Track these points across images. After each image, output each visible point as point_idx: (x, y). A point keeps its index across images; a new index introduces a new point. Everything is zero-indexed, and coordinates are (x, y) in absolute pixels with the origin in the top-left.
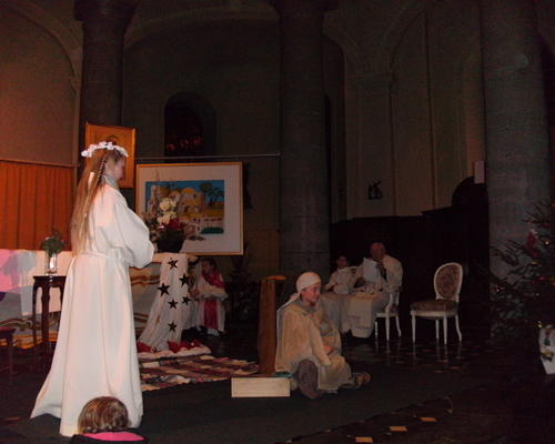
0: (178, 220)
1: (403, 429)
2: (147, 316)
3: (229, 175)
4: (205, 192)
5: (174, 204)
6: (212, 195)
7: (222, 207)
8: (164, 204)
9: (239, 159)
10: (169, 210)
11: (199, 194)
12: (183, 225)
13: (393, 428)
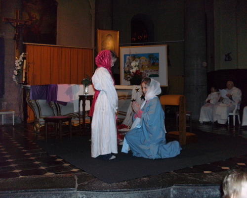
0: (139, 70)
1: (244, 164)
2: (126, 113)
3: (161, 51)
4: (150, 58)
5: (137, 64)
6: (153, 60)
7: (158, 65)
8: (133, 64)
9: (166, 43)
10: (135, 66)
11: (148, 60)
12: (141, 73)
13: (239, 164)
